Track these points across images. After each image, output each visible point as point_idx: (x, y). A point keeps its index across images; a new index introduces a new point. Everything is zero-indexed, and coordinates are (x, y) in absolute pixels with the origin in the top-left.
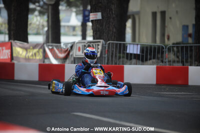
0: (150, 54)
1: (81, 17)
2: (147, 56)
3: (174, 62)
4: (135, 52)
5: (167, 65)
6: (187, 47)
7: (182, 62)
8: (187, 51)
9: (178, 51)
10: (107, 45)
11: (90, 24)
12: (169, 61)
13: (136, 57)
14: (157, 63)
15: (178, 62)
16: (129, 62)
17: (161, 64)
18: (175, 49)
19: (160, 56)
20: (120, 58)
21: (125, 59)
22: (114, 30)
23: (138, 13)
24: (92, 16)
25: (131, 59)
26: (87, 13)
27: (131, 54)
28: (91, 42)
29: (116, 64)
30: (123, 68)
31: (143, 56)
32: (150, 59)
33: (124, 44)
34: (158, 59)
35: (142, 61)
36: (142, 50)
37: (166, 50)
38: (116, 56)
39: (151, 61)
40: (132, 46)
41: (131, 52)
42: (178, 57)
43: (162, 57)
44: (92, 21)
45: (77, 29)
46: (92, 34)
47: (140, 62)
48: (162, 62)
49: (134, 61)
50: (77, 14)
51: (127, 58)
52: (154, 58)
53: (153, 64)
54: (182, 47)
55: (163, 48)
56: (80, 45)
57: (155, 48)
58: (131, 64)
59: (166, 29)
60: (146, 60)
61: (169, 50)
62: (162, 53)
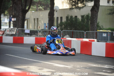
0: (33, 33)
1: (9, 20)
2: (32, 34)
3: (41, 36)
4: (28, 32)
5: (39, 37)
6: (45, 31)
7: (44, 36)
8: (45, 32)
9: (43, 32)
10: (18, 30)
11: (12, 22)
12: (40, 36)
13: (28, 34)
14: (35, 36)
15: (43, 36)
16: (26, 36)
17: (37, 37)
18: (42, 31)
19: (36, 33)
20: (22, 34)
21: (24, 35)
22: (21, 24)
23: (29, 19)
24: (13, 19)
25: (26, 35)
26: (11, 18)
27: (26, 33)
28: (12, 29)
29: (21, 36)
30: (23, 38)
31: (30, 34)
32: (33, 35)
33: (24, 30)
34: (36, 35)
35: (30, 35)
36: (30, 32)
37: (38, 32)
38: (21, 34)
39: (33, 36)
40: (27, 30)
41: (26, 32)
42: (42, 34)
43: (37, 34)
44: (13, 21)
45: (7, 24)
46: (13, 25)
47: (30, 36)
48: (37, 36)
49: (27, 35)
50: (7, 18)
51: (25, 34)
52: (34, 34)
53: (34, 37)
54: (44, 31)
55: (37, 31)
56: (8, 30)
57: (35, 31)
58: (26, 37)
59: (39, 25)
60: (32, 35)
61: (40, 31)
62: (37, 33)
